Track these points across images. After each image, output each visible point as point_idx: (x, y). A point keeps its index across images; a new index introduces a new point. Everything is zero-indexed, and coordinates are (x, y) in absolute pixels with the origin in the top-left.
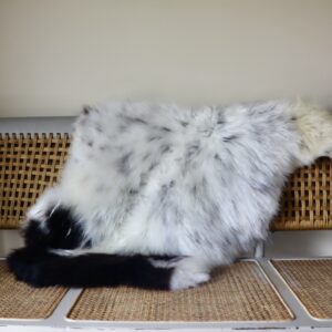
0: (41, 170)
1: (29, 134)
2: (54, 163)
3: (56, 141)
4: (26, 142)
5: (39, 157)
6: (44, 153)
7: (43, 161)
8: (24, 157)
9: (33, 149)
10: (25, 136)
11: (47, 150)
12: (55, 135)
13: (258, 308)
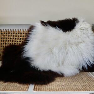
0: (18, 41)
1: (13, 30)
2: (22, 39)
4: (12, 32)
6: (18, 36)
7: (18, 39)
8: (12, 37)
9: (15, 35)
10: (12, 30)
12: (22, 30)
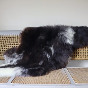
0: (7, 44)
1: (4, 35)
2: (10, 42)
3: (11, 37)
4: (3, 37)
5: (7, 41)
8: (3, 41)
9: (5, 39)
11: (9, 39)
13: (62, 80)
